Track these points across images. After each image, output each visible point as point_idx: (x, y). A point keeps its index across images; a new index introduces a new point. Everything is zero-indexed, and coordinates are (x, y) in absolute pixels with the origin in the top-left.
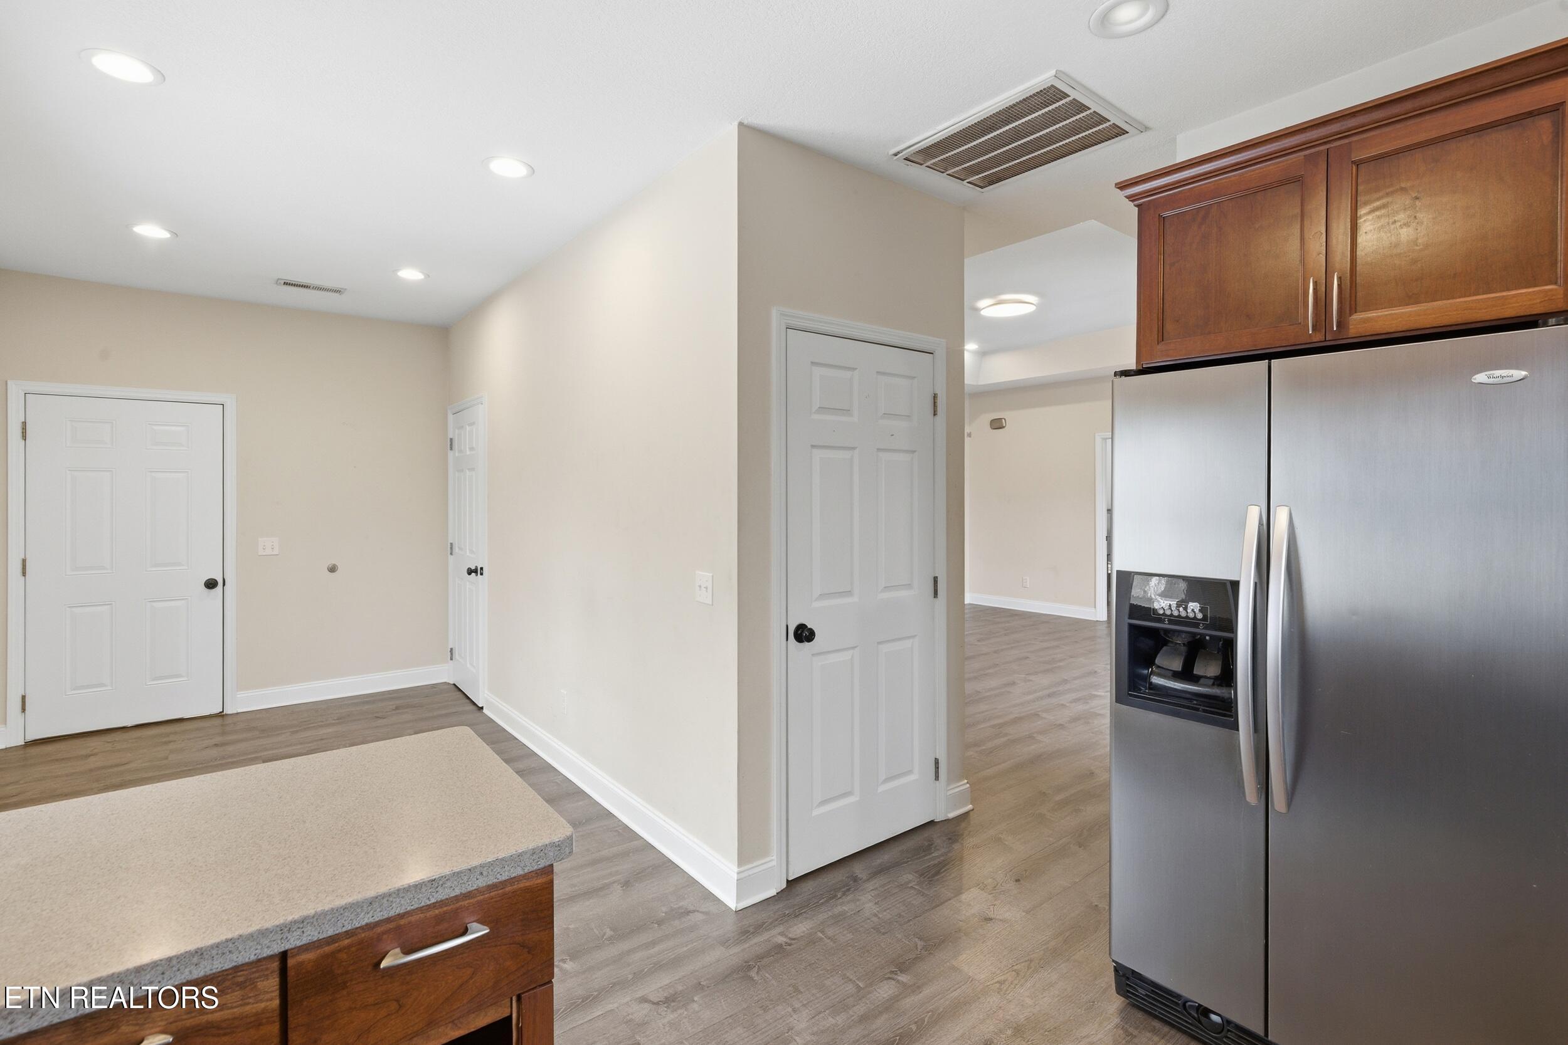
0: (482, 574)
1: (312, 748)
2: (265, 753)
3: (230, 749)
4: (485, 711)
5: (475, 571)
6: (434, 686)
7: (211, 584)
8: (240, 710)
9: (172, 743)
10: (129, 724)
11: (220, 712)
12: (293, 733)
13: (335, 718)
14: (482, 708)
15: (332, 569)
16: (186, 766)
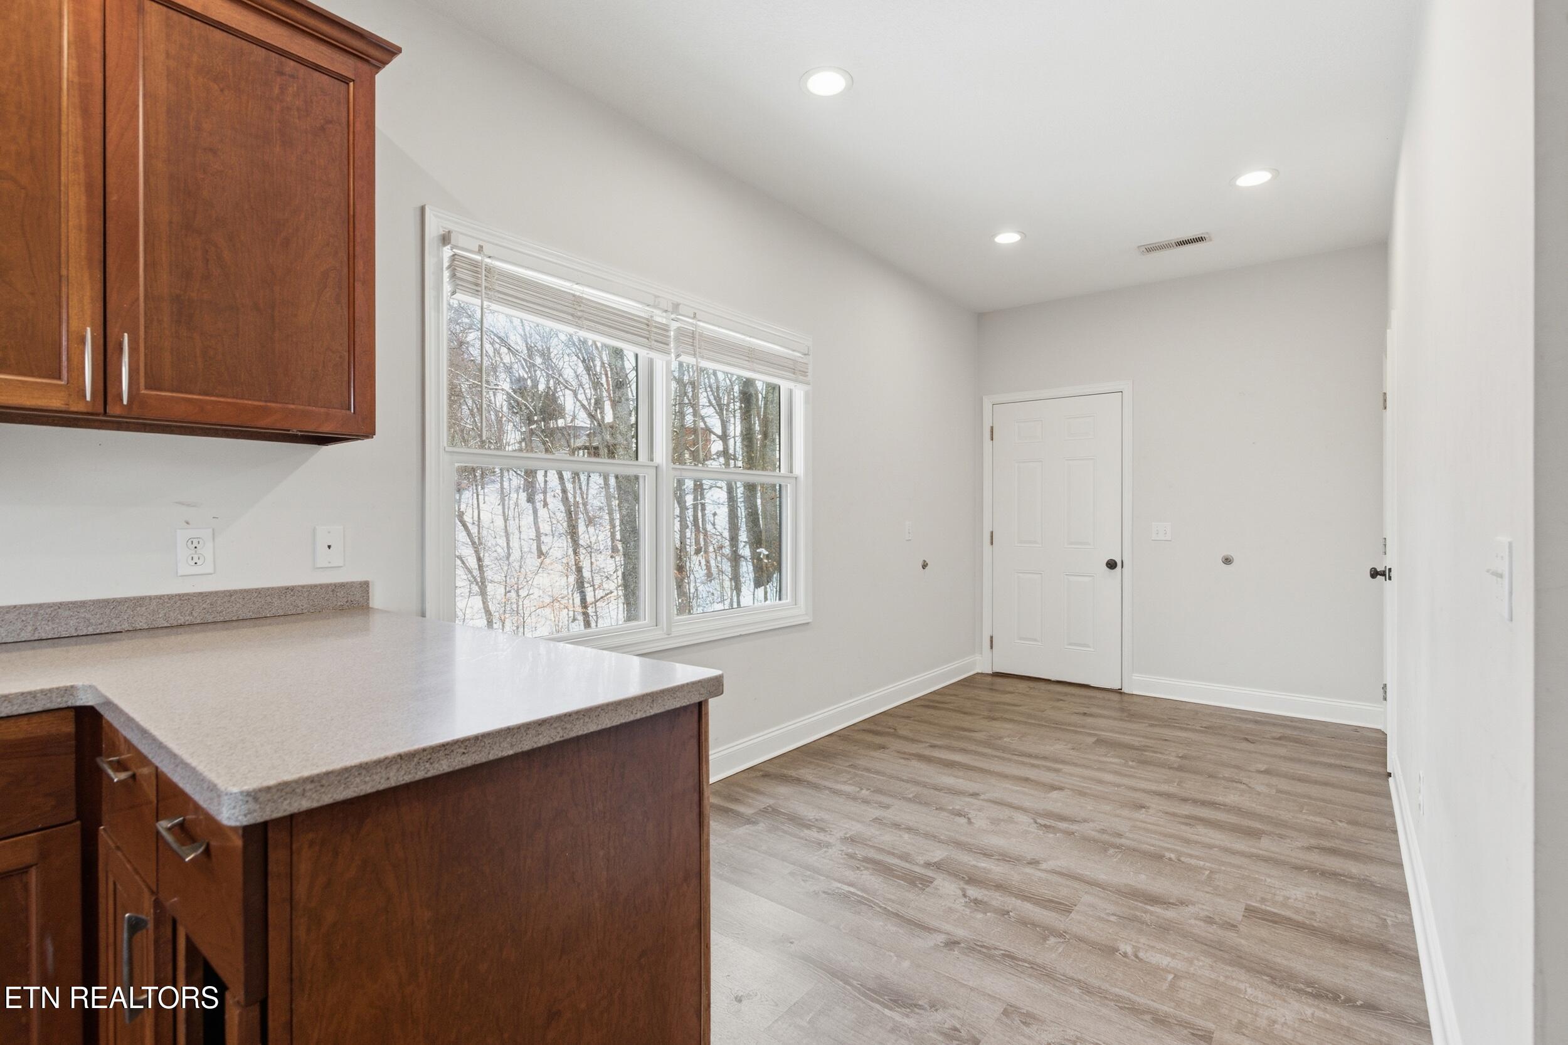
0: (1390, 578)
1: (1147, 744)
2: (1103, 733)
3: (1090, 720)
4: (1391, 780)
5: (1383, 574)
6: (1356, 729)
7: (1112, 565)
8: (1135, 692)
9: (1061, 702)
10: (1053, 679)
11: (1119, 689)
12: (1151, 725)
13: (1204, 726)
14: (1389, 775)
15: (1227, 561)
16: (1046, 722)
